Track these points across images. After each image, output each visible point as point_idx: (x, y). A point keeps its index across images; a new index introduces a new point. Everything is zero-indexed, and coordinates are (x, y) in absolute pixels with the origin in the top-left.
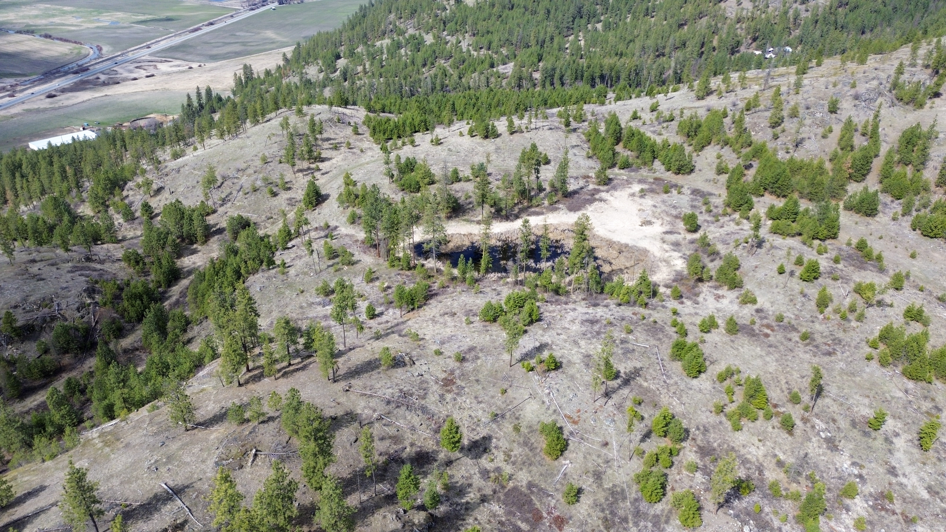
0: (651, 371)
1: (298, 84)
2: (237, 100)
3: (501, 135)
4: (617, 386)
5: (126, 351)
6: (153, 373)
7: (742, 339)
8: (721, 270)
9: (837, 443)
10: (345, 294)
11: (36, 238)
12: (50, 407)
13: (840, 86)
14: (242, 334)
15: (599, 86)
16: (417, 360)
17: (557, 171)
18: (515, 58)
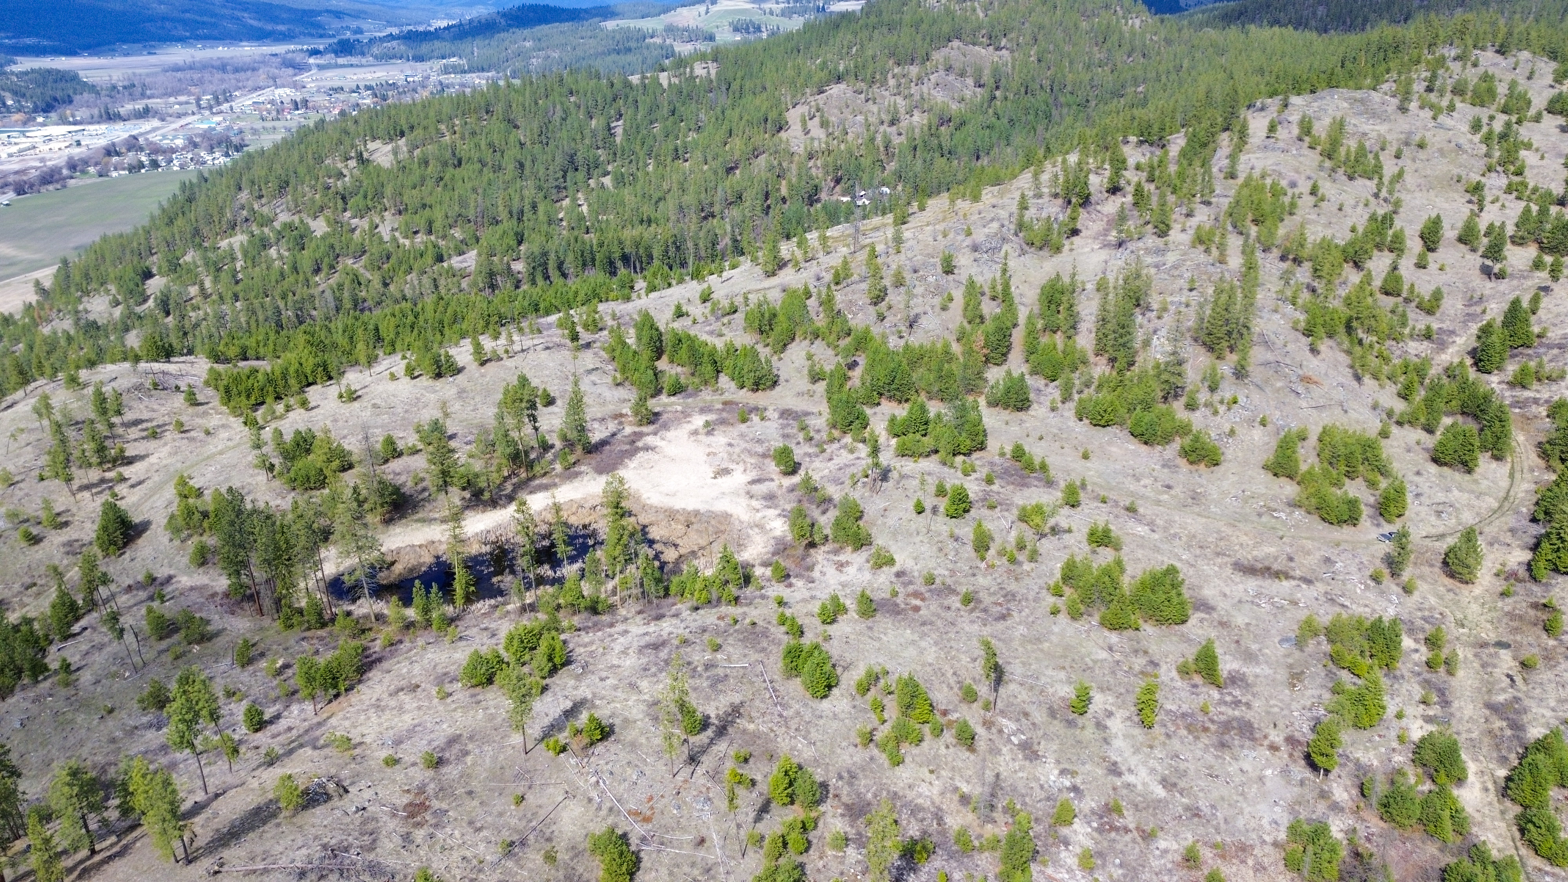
0: (757, 703)
1: (72, 332)
3: (463, 368)
4: (707, 741)
7: (883, 622)
8: (837, 523)
9: (1036, 747)
13: (951, 236)
15: (622, 271)
16: (352, 783)
17: (568, 414)
18: (478, 241)
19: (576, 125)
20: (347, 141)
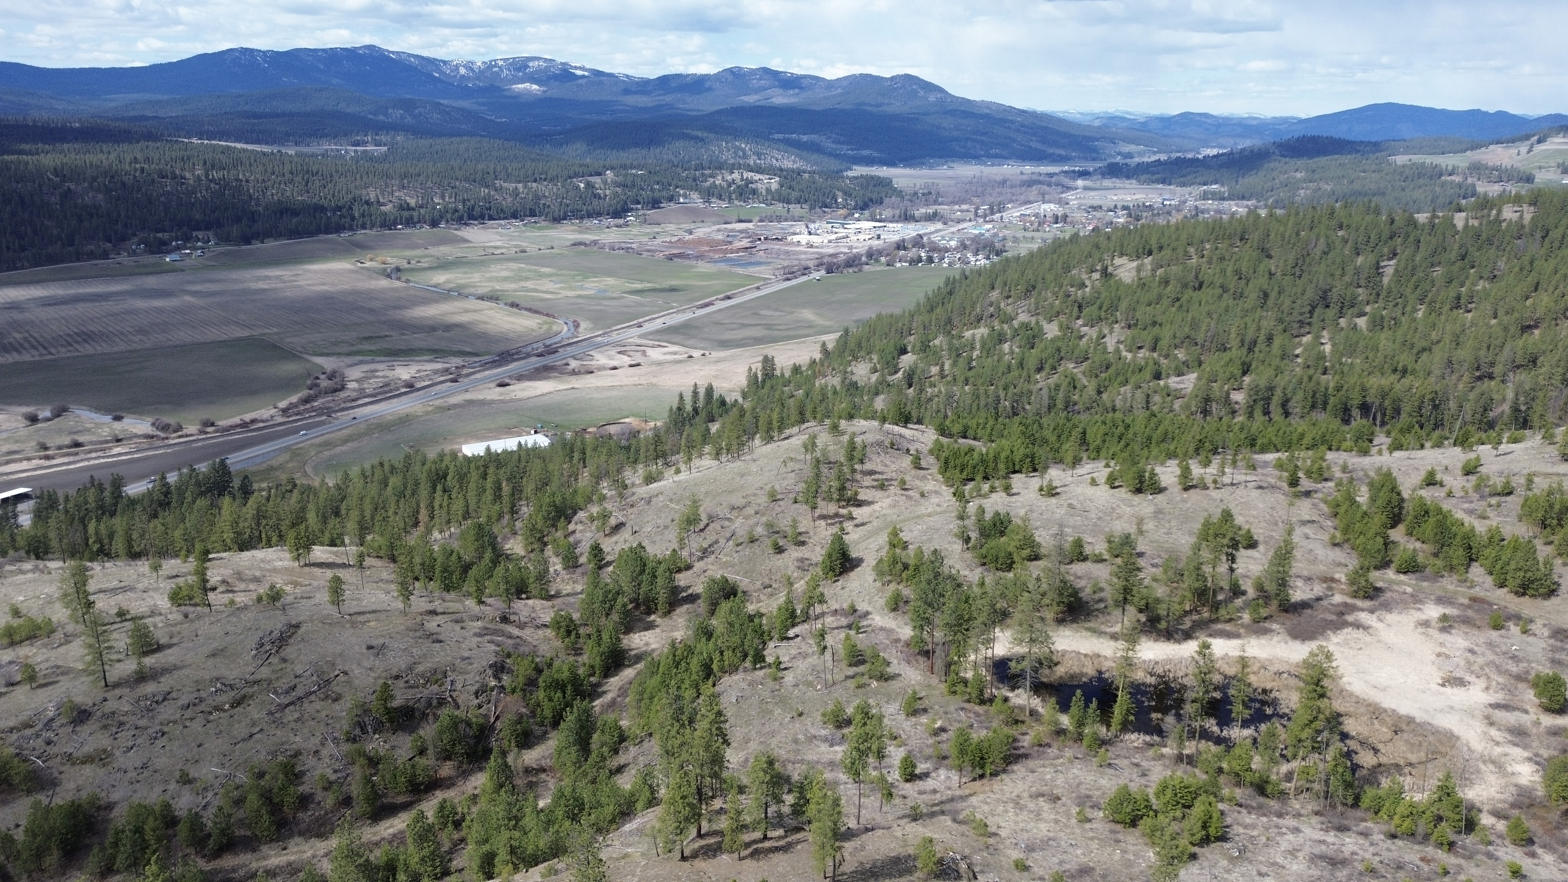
1: (838, 388)
2: (747, 405)
3: (1165, 489)
5: (528, 771)
6: (560, 813)
10: (868, 728)
11: (443, 580)
12: (410, 841)
14: (698, 771)
16: (982, 872)
17: (1271, 563)
18: (1200, 366)
19: (1338, 260)
20: (1097, 256)
